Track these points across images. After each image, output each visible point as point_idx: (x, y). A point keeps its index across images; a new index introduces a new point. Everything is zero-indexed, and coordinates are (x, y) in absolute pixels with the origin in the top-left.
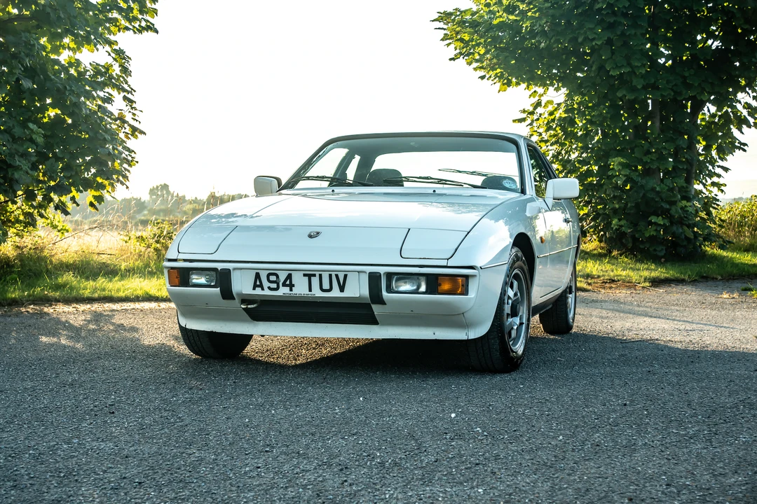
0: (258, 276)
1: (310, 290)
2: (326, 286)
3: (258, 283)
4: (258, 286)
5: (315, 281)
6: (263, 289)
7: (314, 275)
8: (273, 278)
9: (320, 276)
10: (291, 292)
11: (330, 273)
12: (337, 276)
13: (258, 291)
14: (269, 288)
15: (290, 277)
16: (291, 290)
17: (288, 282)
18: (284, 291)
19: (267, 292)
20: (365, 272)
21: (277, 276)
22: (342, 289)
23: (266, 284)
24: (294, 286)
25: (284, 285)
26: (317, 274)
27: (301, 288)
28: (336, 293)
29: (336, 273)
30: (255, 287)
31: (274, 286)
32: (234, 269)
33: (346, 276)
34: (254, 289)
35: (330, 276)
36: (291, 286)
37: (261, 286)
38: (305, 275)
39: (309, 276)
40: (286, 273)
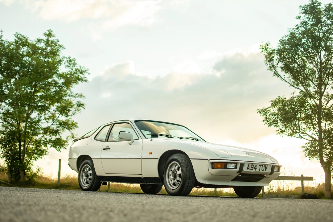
0: (249, 165)
1: (260, 170)
2: (263, 169)
7: (261, 166)
8: (252, 166)
10: (255, 171)
11: (264, 165)
13: (248, 170)
14: (251, 170)
15: (256, 166)
19: (250, 171)
20: (271, 165)
22: (266, 170)
23: (250, 168)
25: (254, 169)
26: (262, 165)
27: (258, 170)
28: (264, 171)
30: (248, 169)
31: (252, 169)
32: (245, 163)
33: (267, 166)
36: (256, 169)
37: (249, 169)
38: (259, 165)
39: (260, 166)
40: (255, 165)
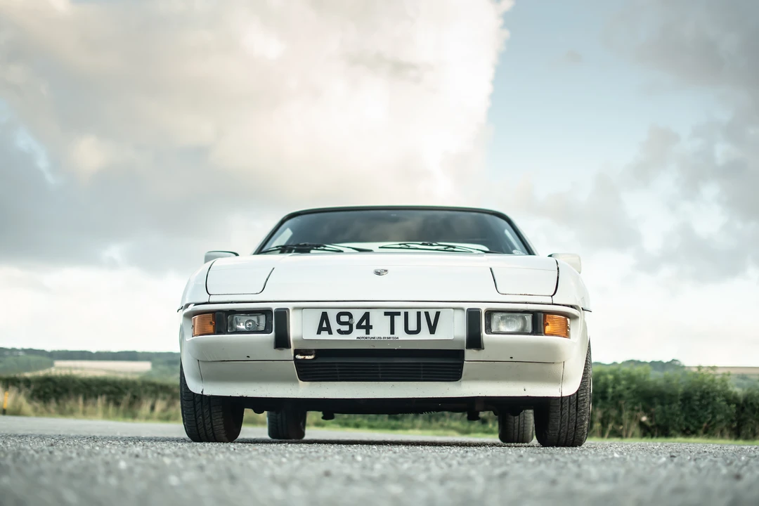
0: (324, 317)
1: (392, 332)
2: (413, 326)
3: (324, 325)
4: (325, 329)
5: (399, 321)
6: (330, 333)
7: (399, 314)
8: (345, 319)
9: (406, 314)
10: (367, 336)
11: (419, 310)
12: (427, 314)
13: (324, 336)
14: (339, 331)
15: (366, 316)
16: (368, 333)
17: (364, 323)
18: (358, 334)
19: (336, 336)
20: (462, 309)
21: (351, 316)
22: (432, 329)
23: (335, 326)
24: (371, 327)
25: (359, 326)
26: (402, 312)
27: (380, 328)
28: (425, 335)
29: (426, 310)
31: (346, 328)
32: (295, 308)
33: (438, 314)
34: (319, 333)
35: (419, 314)
36: (368, 328)
37: (328, 329)
38: (386, 314)
39: (392, 315)
40: (362, 312)
